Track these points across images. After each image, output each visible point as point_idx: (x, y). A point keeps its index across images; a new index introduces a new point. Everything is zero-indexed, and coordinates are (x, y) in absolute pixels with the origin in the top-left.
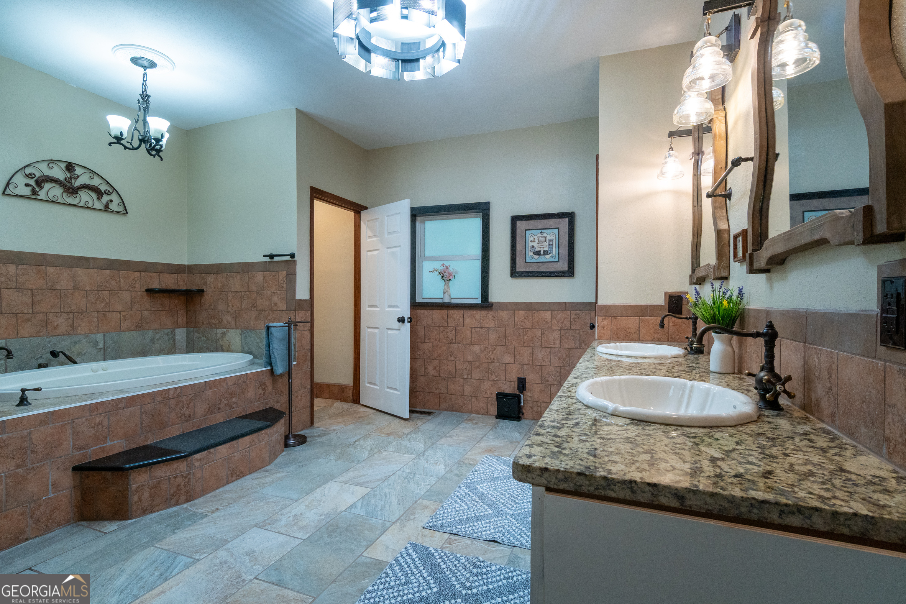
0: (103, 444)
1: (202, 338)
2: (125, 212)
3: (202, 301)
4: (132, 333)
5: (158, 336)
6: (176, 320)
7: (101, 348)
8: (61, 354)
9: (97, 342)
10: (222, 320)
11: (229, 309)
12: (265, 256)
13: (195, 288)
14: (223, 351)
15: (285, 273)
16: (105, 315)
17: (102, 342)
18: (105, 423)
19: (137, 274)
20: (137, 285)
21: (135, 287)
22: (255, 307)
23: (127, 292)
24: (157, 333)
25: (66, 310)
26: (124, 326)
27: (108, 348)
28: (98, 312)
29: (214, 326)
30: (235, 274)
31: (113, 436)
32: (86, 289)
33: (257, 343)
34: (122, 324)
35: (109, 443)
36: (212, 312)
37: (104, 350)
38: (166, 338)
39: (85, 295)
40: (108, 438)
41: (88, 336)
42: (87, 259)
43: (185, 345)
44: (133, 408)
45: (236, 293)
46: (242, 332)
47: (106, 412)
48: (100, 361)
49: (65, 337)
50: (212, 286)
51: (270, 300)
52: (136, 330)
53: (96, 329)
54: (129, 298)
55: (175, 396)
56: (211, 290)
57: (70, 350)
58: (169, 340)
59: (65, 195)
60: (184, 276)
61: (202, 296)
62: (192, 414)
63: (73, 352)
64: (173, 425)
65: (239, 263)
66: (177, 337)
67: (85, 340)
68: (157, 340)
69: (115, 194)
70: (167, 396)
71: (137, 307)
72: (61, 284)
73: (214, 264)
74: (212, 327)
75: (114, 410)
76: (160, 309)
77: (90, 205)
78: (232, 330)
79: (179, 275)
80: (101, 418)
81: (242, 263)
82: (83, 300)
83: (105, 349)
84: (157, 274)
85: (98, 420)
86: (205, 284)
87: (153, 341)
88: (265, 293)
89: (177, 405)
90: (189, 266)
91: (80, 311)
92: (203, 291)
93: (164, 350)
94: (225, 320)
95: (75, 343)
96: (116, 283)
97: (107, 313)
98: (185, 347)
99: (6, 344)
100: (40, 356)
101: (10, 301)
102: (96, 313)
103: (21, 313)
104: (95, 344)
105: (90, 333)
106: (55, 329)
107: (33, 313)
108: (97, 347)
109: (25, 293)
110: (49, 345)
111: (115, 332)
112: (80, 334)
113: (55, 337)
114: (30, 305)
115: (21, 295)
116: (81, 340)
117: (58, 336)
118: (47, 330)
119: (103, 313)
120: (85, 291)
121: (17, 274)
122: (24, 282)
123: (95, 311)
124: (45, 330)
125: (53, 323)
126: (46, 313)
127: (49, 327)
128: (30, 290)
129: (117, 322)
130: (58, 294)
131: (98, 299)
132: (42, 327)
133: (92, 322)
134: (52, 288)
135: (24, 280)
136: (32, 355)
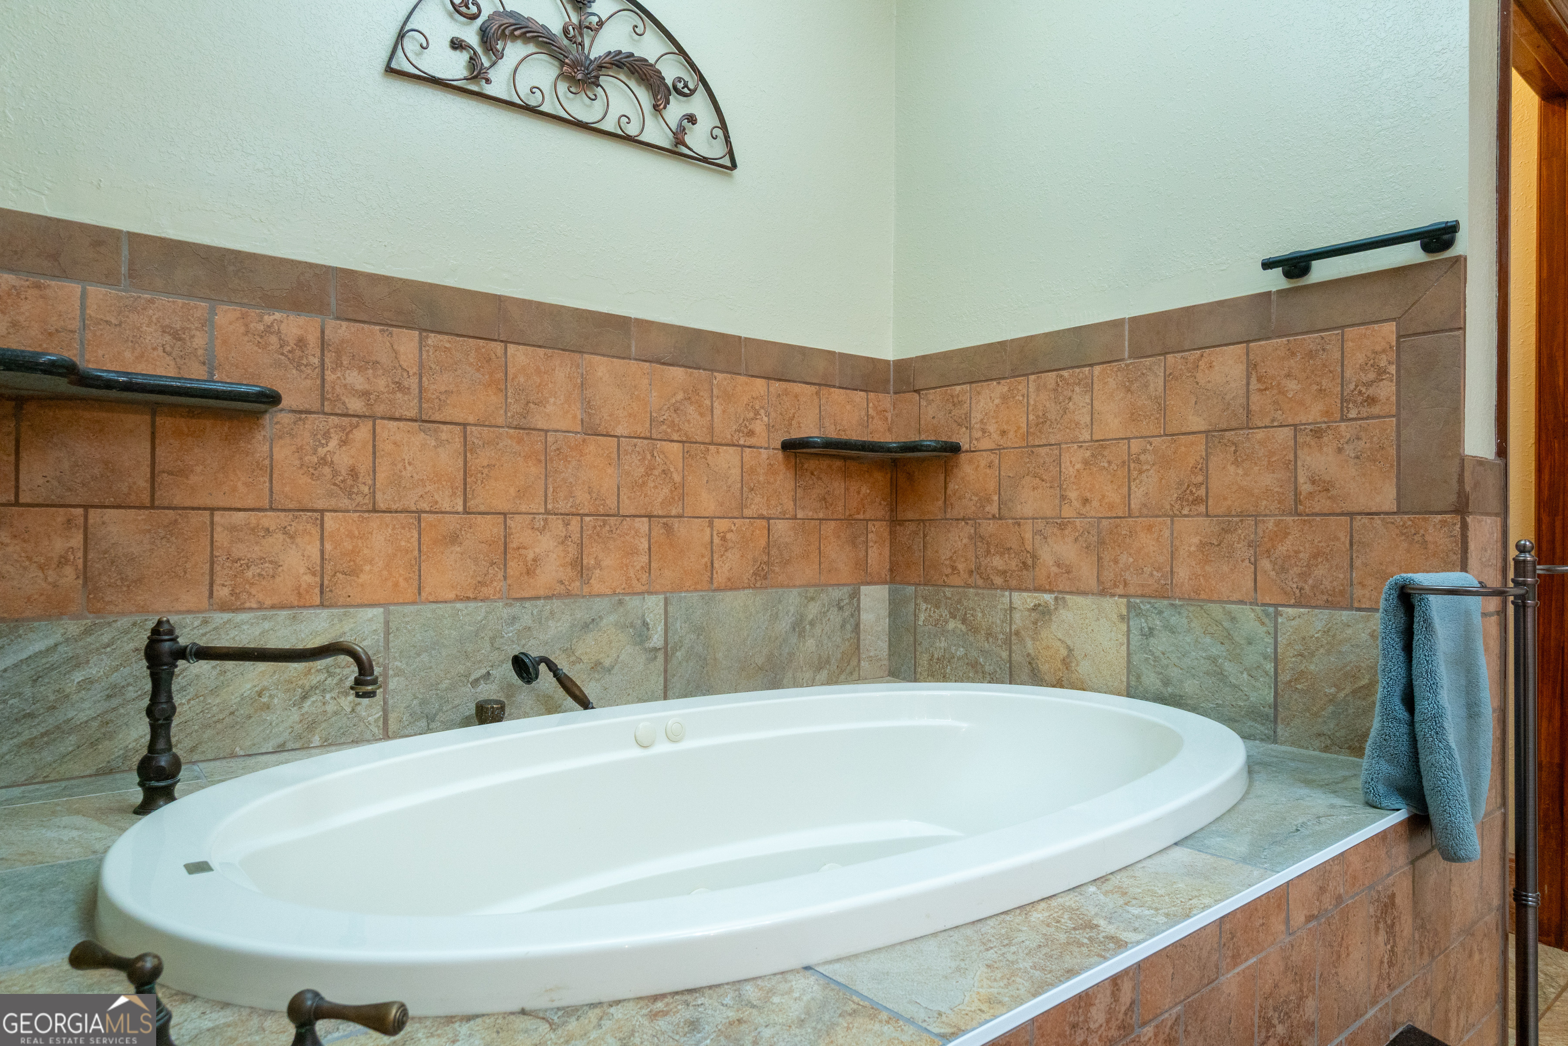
1: (952, 625)
2: (727, 162)
3: (952, 486)
4: (742, 594)
5: (813, 610)
6: (862, 554)
7: (656, 650)
8: (543, 667)
9: (645, 624)
10: (1034, 557)
11: (1067, 512)
12: (1268, 265)
13: (927, 438)
14: (1036, 678)
15: (1389, 330)
16: (668, 529)
17: (660, 628)
19: (760, 385)
20: (759, 427)
21: (751, 433)
22: (1197, 501)
23: (731, 450)
24: (812, 599)
25: (562, 505)
26: (723, 570)
27: (674, 650)
28: (650, 517)
29: (998, 581)
30: (1097, 369)
32: (619, 431)
33: (1214, 660)
34: (716, 565)
36: (989, 528)
37: (666, 653)
38: (835, 617)
39: (615, 455)
41: (620, 602)
42: (621, 324)
43: (885, 646)
45: (1100, 445)
46: (1129, 606)
49: (556, 603)
50: (992, 428)
51: (1292, 466)
52: (755, 588)
53: (645, 577)
54: (736, 472)
56: (986, 444)
57: (569, 651)
58: (843, 626)
59: (563, 86)
60: (886, 401)
61: (948, 471)
63: (580, 660)
65: (1116, 324)
66: (867, 617)
67: (612, 618)
68: (812, 624)
69: (700, 96)
71: (757, 505)
72: (550, 408)
73: (1002, 344)
74: (992, 586)
76: (821, 515)
77: (632, 130)
78: (1080, 600)
79: (872, 395)
81: (1133, 320)
82: (610, 471)
83: (667, 650)
84: (813, 389)
86: (965, 422)
87: (799, 627)
88: (1260, 435)
90: (901, 365)
91: (601, 510)
92: (954, 449)
93: (828, 662)
94: (1046, 556)
95: (586, 627)
96: (702, 415)
97: (676, 523)
98: (885, 653)
99: (387, 623)
100: (484, 671)
101: (400, 466)
102: (645, 520)
103: (431, 512)
104: (641, 632)
105: (628, 594)
106: (528, 573)
107: (466, 512)
108: (647, 645)
109: (444, 436)
110: (510, 633)
111: (696, 590)
112: (598, 596)
113: (528, 604)
114: (459, 483)
115: (433, 443)
116: (601, 618)
117: (538, 598)
118: (505, 578)
119: (665, 520)
120: (616, 439)
121: (421, 365)
122: (443, 397)
123: (643, 512)
124: (500, 575)
125: (523, 551)
126: (505, 514)
127: (512, 564)
128: (458, 428)
129: (703, 556)
130: (539, 446)
131: (650, 468)
132: (493, 564)
133: (633, 552)
134: (523, 423)
135: (443, 389)
136: (461, 669)
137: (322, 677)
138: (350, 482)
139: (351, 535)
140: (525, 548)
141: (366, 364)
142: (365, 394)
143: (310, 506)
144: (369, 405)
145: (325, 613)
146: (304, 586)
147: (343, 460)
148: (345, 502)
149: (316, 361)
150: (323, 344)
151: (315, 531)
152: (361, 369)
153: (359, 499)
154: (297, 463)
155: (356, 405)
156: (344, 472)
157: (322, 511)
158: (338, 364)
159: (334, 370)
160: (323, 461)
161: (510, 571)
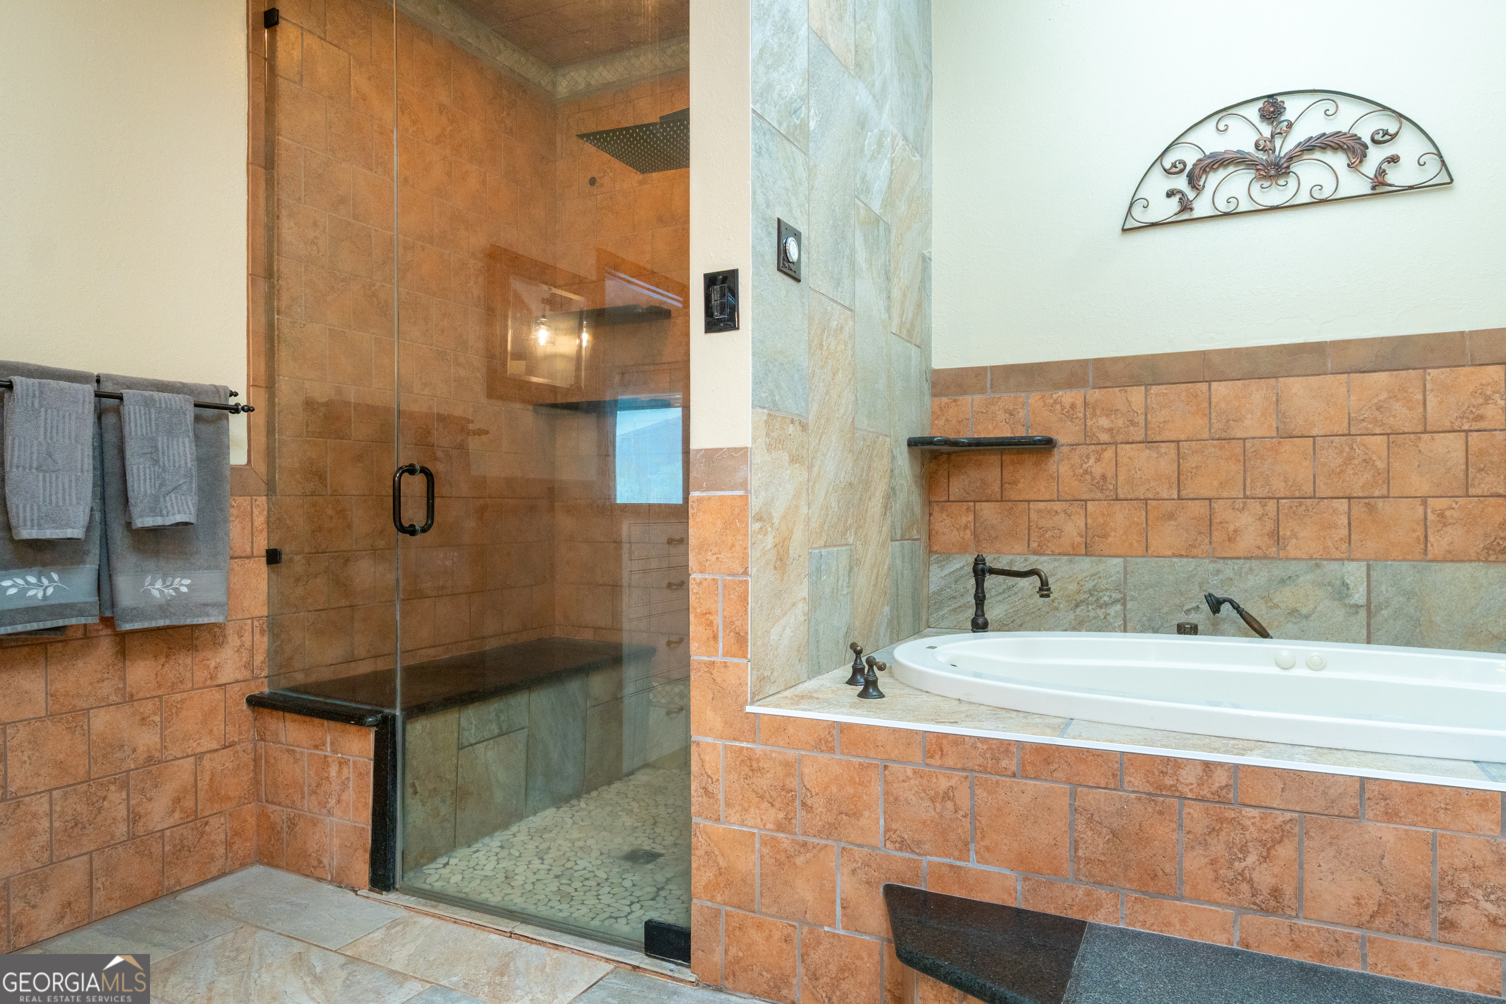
0: (959, 859)
2: (1442, 180)
4: (1468, 566)
7: (1358, 606)
8: (1228, 605)
9: (1345, 584)
16: (1371, 509)
17: (1363, 589)
18: (963, 797)
19: (1493, 372)
21: (1480, 418)
23: (1451, 436)
25: (1259, 492)
26: (1440, 544)
27: (1380, 607)
28: (1349, 498)
31: (987, 849)
32: (1314, 432)
34: (1432, 538)
35: (972, 864)
37: (1369, 610)
39: (1310, 451)
40: (972, 846)
41: (1318, 566)
42: (1317, 349)
44: (1047, 785)
47: (964, 769)
48: (1354, 641)
49: (1254, 563)
52: (1487, 561)
53: (1344, 546)
54: (1457, 455)
55: (1205, 792)
59: (1256, 188)
62: (1289, 890)
63: (1277, 606)
64: (1197, 899)
67: (1309, 577)
69: (1407, 133)
70: (1169, 781)
71: (1490, 484)
72: (1247, 422)
75: (986, 772)
77: (1326, 194)
80: (953, 783)
82: (1306, 463)
83: (1370, 608)
85: (944, 784)
89: (1213, 831)
91: (1297, 494)
95: (1283, 581)
96: (1411, 408)
97: (1380, 503)
99: (1125, 567)
100: (1194, 605)
101: (1133, 472)
102: (1345, 501)
103: (1154, 499)
104: (1341, 592)
105: (1326, 560)
106: (1230, 540)
107: (1180, 498)
108: (1347, 601)
109: (1163, 450)
110: (1215, 581)
111: (1405, 560)
112: (1295, 559)
113: (1229, 562)
114: (1174, 478)
115: (1156, 455)
116: (1297, 576)
117: (1239, 558)
118: (1210, 543)
119: (1367, 501)
120: (1312, 439)
121: (1146, 407)
122: (1162, 425)
123: (1341, 495)
124: (1207, 541)
125: (1226, 525)
126: (1210, 500)
127: (1215, 533)
128: (1173, 444)
129: (1414, 531)
130: (1239, 450)
131: (1350, 459)
132: (1200, 533)
133: (1332, 526)
134: (1224, 435)
135: (1162, 420)
136: (1177, 601)
137: (1087, 596)
138: (1101, 483)
139: (1103, 515)
140: (1226, 522)
141: (1110, 412)
142: (1110, 430)
143: (1078, 498)
144: (1113, 437)
145: (1088, 559)
146: (1076, 543)
147: (1097, 470)
148: (1099, 495)
149: (1081, 415)
150: (1086, 404)
151: (1082, 512)
152: (1107, 416)
153: (1107, 493)
154: (1072, 474)
155: (1104, 437)
156: (1098, 477)
157: (1086, 501)
158: (1094, 415)
159: (1091, 419)
160: (1086, 472)
161: (1214, 539)
